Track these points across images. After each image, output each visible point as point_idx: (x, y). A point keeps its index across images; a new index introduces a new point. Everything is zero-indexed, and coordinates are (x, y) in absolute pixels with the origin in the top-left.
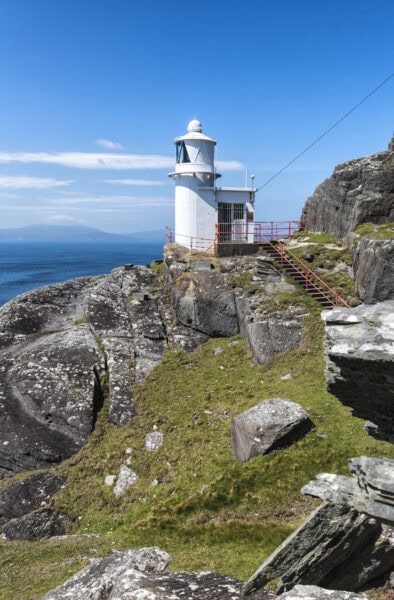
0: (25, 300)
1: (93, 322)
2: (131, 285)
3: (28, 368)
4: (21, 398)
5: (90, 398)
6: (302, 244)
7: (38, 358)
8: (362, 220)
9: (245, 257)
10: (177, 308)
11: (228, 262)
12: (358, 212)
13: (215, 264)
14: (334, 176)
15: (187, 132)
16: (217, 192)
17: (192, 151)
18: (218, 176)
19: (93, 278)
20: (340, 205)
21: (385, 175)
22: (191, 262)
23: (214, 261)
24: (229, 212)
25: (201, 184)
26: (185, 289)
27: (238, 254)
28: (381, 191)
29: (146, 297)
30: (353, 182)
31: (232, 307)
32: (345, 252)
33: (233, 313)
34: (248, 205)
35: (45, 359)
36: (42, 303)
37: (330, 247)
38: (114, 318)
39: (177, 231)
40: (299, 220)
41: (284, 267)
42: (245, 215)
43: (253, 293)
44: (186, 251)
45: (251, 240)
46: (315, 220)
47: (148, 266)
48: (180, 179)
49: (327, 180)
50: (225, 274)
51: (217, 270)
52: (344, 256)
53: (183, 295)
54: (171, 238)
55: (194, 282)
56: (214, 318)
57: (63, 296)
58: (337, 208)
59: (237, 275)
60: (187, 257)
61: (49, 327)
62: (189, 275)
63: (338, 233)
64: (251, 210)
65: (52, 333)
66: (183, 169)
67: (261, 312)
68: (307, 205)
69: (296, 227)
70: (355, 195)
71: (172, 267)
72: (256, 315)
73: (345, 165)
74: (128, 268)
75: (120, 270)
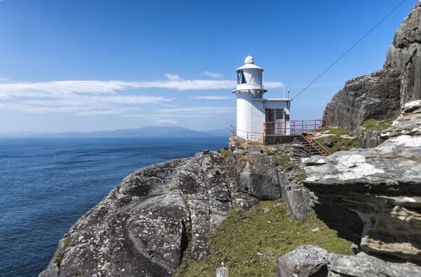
0: (139, 174)
1: (182, 189)
2: (208, 164)
3: (139, 219)
4: (134, 240)
5: (179, 241)
6: (325, 135)
7: (146, 213)
8: (367, 118)
9: (284, 145)
10: (238, 180)
11: (272, 148)
12: (364, 112)
13: (264, 150)
14: (345, 88)
15: (244, 64)
16: (265, 102)
17: (247, 76)
18: (265, 91)
19: (183, 159)
20: (351, 108)
21: (382, 86)
22: (247, 148)
23: (263, 147)
24: (273, 114)
25: (253, 97)
26: (244, 167)
27: (280, 143)
28: (379, 98)
29: (217, 172)
30: (359, 92)
31: (276, 179)
32: (355, 140)
33: (277, 183)
34: (286, 109)
35: (151, 213)
36: (150, 176)
37: (344, 136)
38: (196, 187)
39: (238, 128)
40: (321, 119)
41: (312, 151)
42: (284, 117)
43: (290, 169)
44: (244, 141)
45: (288, 133)
46: (333, 119)
47: (219, 152)
48: (240, 94)
49: (341, 91)
50: (271, 157)
51: (265, 153)
52: (355, 143)
53: (242, 171)
54: (234, 133)
55: (250, 162)
56: (264, 187)
57: (163, 171)
58: (349, 110)
59: (279, 157)
60: (245, 145)
61: (154, 192)
62: (246, 157)
63: (350, 126)
64: (288, 113)
65: (155, 196)
66: (242, 87)
67: (296, 183)
68: (327, 108)
69: (320, 123)
70: (360, 101)
71: (235, 152)
72: (293, 184)
73: (353, 81)
74: (205, 153)
75: (201, 155)
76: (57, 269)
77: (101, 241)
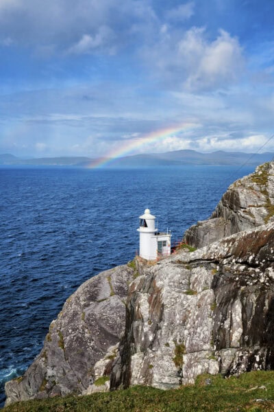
1: (119, 295)
3: (104, 316)
4: (105, 327)
17: (149, 223)
24: (162, 244)
34: (168, 241)
36: (94, 287)
42: (167, 245)
44: (147, 261)
65: (103, 300)
76: (62, 350)
77: (83, 330)
